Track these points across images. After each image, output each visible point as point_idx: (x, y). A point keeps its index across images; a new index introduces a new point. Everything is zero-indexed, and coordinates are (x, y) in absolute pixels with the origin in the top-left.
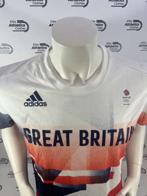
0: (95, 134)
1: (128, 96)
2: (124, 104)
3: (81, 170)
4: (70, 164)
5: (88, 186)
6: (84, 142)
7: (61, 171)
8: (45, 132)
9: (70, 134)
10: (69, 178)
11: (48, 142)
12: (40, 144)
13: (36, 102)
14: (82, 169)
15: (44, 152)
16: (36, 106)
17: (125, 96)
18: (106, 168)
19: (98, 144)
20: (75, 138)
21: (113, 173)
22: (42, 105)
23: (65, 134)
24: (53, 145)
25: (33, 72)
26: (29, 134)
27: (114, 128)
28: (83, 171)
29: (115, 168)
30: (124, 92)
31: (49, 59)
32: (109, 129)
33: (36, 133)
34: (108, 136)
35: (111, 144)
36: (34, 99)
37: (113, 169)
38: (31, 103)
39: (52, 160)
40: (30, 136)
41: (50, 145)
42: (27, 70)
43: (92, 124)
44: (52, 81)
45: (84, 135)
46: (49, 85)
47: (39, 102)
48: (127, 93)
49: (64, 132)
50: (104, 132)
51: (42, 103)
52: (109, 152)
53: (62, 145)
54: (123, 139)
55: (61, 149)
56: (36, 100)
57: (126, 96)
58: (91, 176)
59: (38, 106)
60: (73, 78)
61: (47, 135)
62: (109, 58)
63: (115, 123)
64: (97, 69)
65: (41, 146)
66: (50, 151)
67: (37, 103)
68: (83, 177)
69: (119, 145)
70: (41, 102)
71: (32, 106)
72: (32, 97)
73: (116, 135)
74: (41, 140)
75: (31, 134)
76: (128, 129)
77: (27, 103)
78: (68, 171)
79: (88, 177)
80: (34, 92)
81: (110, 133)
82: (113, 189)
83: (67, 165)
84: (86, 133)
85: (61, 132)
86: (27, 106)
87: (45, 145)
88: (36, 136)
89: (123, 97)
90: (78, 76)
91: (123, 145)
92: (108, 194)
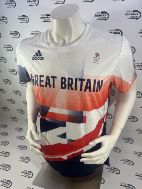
0: (70, 81)
1: (98, 57)
2: (94, 63)
3: (62, 108)
4: (55, 102)
5: (67, 123)
6: (64, 86)
7: (50, 107)
8: (41, 76)
9: (55, 79)
10: (55, 114)
11: (42, 83)
12: (38, 85)
15: (40, 92)
18: (79, 110)
19: (72, 89)
20: (58, 82)
21: (85, 117)
22: (41, 59)
23: (52, 79)
24: (45, 86)
25: (40, 39)
26: (33, 78)
27: (84, 78)
28: (64, 110)
29: (86, 112)
30: (96, 54)
32: (80, 78)
33: (36, 77)
34: (79, 83)
35: (81, 90)
36: (37, 55)
38: (36, 58)
39: (45, 98)
40: (33, 80)
41: (43, 86)
42: (38, 39)
43: (69, 73)
44: (48, 44)
45: (63, 80)
46: (47, 46)
47: (40, 57)
48: (97, 55)
49: (52, 77)
50: (76, 79)
51: (41, 58)
52: (80, 96)
53: (50, 86)
54: (90, 88)
55: (49, 90)
56: (38, 56)
57: (97, 57)
58: (68, 115)
60: (61, 42)
61: (42, 79)
62: (89, 31)
63: (84, 74)
65: (38, 87)
66: (43, 91)
67: (39, 58)
68: (63, 115)
69: (87, 92)
70: (41, 57)
73: (85, 83)
74: (39, 82)
75: (34, 78)
76: (95, 81)
77: (34, 58)
78: (54, 108)
79: (67, 115)
81: (80, 81)
82: (87, 134)
83: (53, 104)
84: (65, 79)
85: (50, 77)
87: (41, 86)
88: (36, 79)
89: (94, 58)
90: (64, 41)
91: (90, 92)
92: (83, 137)
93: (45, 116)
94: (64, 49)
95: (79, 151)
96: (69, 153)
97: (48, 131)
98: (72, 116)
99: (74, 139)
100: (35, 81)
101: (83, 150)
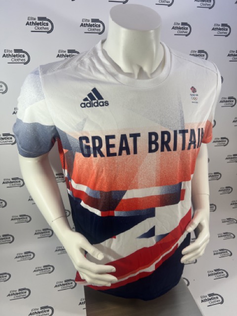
0: (166, 136)
1: (195, 93)
2: (193, 102)
3: (149, 187)
4: (137, 179)
5: (158, 210)
6: (154, 147)
7: (126, 191)
8: (108, 138)
9: (138, 138)
10: (135, 200)
11: (112, 150)
12: (102, 155)
13: (96, 101)
14: (151, 186)
15: (106, 166)
16: (95, 106)
17: (192, 93)
18: (178, 182)
19: (169, 149)
20: (143, 142)
21: (184, 191)
22: (103, 105)
23: (132, 139)
24: (117, 154)
25: (87, 67)
26: (88, 144)
28: (152, 188)
29: (186, 182)
30: (191, 89)
32: (180, 129)
33: (97, 141)
34: (180, 137)
35: (183, 148)
36: (93, 98)
37: (184, 185)
38: (90, 103)
39: (115, 176)
40: (88, 147)
41: (115, 154)
42: (79, 66)
43: (162, 124)
44: (112, 75)
45: (153, 138)
47: (99, 101)
48: (194, 90)
49: (131, 135)
50: (175, 132)
51: (103, 102)
52: (181, 159)
53: (128, 153)
54: (195, 142)
55: (127, 159)
56: (95, 99)
57: (194, 94)
58: (160, 195)
59: (97, 106)
60: (136, 71)
61: (111, 141)
63: (187, 121)
65: (103, 158)
66: (114, 163)
67: (97, 102)
68: (151, 197)
69: (191, 150)
70: (102, 100)
71: (90, 106)
72: (90, 95)
73: (188, 136)
74: (104, 149)
75: (91, 144)
76: (199, 129)
77: (84, 104)
78: (134, 191)
80: (92, 88)
81: (181, 134)
82: (184, 216)
83: (133, 182)
84: (156, 134)
85: (128, 136)
86: (85, 107)
87: (109, 154)
88: (97, 145)
89: (191, 95)
90: (141, 69)
91: (195, 150)
93: (114, 209)
96: (158, 259)
97: (117, 236)
98: (166, 195)
99: (168, 232)
100: (94, 147)
101: (177, 245)
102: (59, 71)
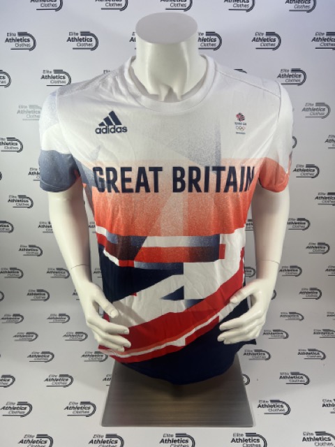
0: (195, 173)
1: (242, 122)
2: (237, 133)
3: (175, 235)
4: (159, 225)
5: (187, 266)
6: (179, 185)
7: (146, 237)
8: (123, 170)
9: (159, 172)
10: (158, 250)
11: (128, 185)
12: (116, 190)
13: (112, 126)
14: (177, 234)
15: (121, 204)
16: (112, 132)
17: (239, 122)
18: (212, 233)
19: (199, 190)
20: (166, 179)
21: (224, 246)
22: (121, 132)
23: (152, 173)
24: (135, 190)
25: (109, 88)
26: (102, 177)
27: (222, 165)
28: (178, 237)
29: (226, 235)
30: (237, 116)
31: (131, 71)
32: (214, 165)
33: (111, 173)
34: (213, 175)
35: (218, 189)
37: (223, 239)
38: (106, 129)
39: (133, 218)
40: (102, 180)
41: (130, 191)
42: (101, 87)
43: (190, 157)
45: (179, 174)
46: (131, 102)
47: (117, 127)
48: (241, 117)
49: (151, 169)
50: (207, 169)
51: (120, 128)
52: (216, 204)
53: (148, 190)
54: (235, 183)
55: (146, 198)
56: (112, 124)
58: (189, 248)
59: (114, 132)
60: (164, 93)
61: (127, 175)
62: (216, 70)
63: (223, 157)
64: (198, 84)
65: (118, 194)
66: (131, 201)
67: (114, 128)
68: (178, 248)
69: (229, 193)
70: (119, 126)
71: (106, 132)
72: (107, 120)
73: (224, 175)
74: (118, 183)
75: (104, 177)
76: (243, 169)
77: (100, 129)
78: (156, 238)
79: (186, 248)
80: (109, 112)
81: (216, 172)
82: (226, 280)
83: (155, 228)
84: (182, 170)
85: (147, 169)
86: (100, 133)
87: (124, 190)
88: (111, 178)
89: (236, 123)
90: (170, 91)
91: (235, 194)
92: (219, 289)
93: (133, 259)
94: (173, 108)
95: (210, 321)
96: (190, 331)
97: (137, 293)
98: (198, 248)
99: (202, 298)
100: (109, 181)
101: (218, 317)
102: (77, 92)
